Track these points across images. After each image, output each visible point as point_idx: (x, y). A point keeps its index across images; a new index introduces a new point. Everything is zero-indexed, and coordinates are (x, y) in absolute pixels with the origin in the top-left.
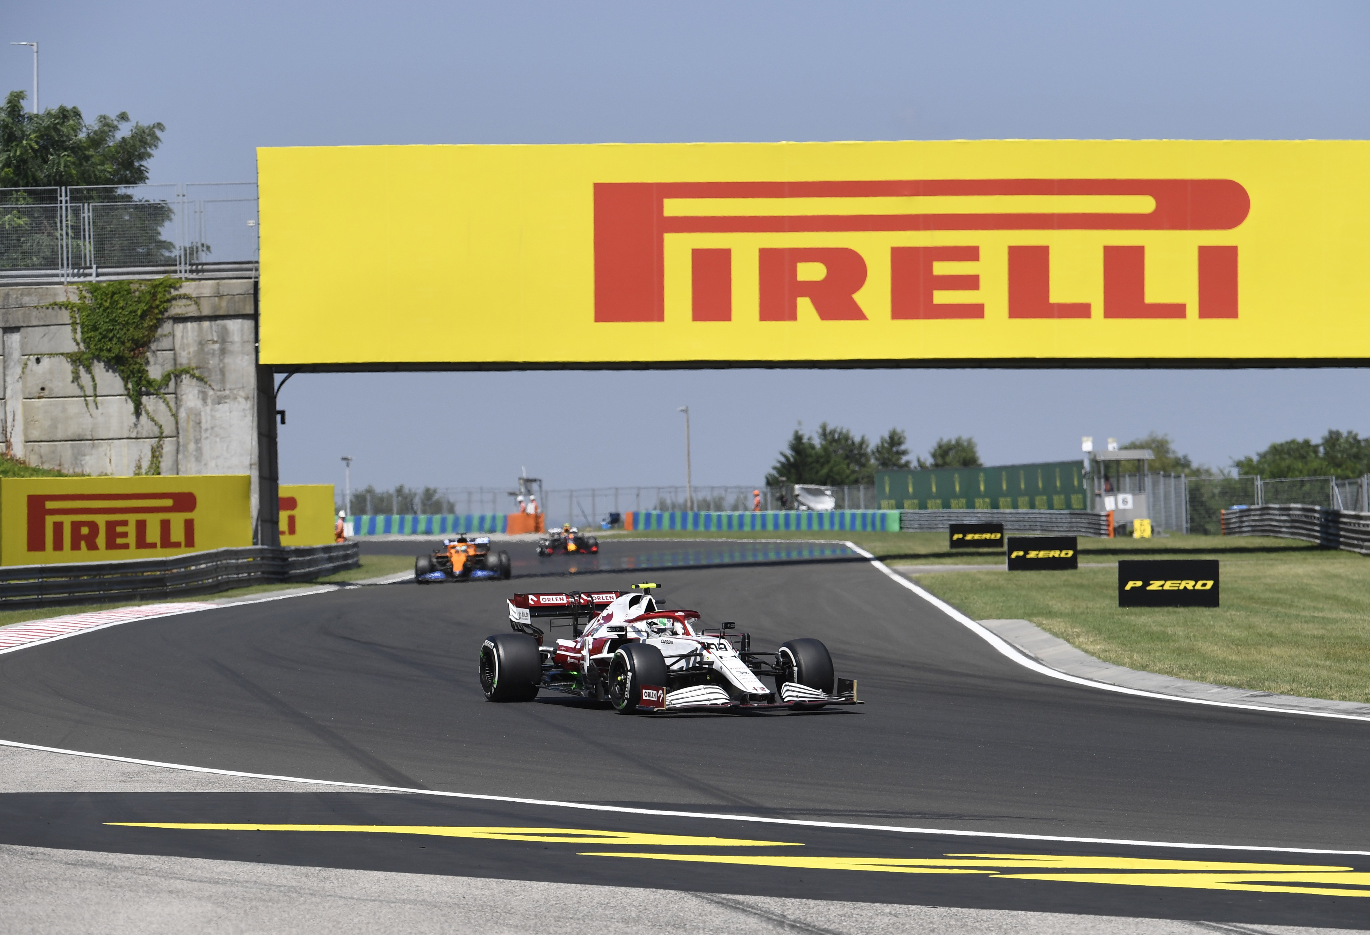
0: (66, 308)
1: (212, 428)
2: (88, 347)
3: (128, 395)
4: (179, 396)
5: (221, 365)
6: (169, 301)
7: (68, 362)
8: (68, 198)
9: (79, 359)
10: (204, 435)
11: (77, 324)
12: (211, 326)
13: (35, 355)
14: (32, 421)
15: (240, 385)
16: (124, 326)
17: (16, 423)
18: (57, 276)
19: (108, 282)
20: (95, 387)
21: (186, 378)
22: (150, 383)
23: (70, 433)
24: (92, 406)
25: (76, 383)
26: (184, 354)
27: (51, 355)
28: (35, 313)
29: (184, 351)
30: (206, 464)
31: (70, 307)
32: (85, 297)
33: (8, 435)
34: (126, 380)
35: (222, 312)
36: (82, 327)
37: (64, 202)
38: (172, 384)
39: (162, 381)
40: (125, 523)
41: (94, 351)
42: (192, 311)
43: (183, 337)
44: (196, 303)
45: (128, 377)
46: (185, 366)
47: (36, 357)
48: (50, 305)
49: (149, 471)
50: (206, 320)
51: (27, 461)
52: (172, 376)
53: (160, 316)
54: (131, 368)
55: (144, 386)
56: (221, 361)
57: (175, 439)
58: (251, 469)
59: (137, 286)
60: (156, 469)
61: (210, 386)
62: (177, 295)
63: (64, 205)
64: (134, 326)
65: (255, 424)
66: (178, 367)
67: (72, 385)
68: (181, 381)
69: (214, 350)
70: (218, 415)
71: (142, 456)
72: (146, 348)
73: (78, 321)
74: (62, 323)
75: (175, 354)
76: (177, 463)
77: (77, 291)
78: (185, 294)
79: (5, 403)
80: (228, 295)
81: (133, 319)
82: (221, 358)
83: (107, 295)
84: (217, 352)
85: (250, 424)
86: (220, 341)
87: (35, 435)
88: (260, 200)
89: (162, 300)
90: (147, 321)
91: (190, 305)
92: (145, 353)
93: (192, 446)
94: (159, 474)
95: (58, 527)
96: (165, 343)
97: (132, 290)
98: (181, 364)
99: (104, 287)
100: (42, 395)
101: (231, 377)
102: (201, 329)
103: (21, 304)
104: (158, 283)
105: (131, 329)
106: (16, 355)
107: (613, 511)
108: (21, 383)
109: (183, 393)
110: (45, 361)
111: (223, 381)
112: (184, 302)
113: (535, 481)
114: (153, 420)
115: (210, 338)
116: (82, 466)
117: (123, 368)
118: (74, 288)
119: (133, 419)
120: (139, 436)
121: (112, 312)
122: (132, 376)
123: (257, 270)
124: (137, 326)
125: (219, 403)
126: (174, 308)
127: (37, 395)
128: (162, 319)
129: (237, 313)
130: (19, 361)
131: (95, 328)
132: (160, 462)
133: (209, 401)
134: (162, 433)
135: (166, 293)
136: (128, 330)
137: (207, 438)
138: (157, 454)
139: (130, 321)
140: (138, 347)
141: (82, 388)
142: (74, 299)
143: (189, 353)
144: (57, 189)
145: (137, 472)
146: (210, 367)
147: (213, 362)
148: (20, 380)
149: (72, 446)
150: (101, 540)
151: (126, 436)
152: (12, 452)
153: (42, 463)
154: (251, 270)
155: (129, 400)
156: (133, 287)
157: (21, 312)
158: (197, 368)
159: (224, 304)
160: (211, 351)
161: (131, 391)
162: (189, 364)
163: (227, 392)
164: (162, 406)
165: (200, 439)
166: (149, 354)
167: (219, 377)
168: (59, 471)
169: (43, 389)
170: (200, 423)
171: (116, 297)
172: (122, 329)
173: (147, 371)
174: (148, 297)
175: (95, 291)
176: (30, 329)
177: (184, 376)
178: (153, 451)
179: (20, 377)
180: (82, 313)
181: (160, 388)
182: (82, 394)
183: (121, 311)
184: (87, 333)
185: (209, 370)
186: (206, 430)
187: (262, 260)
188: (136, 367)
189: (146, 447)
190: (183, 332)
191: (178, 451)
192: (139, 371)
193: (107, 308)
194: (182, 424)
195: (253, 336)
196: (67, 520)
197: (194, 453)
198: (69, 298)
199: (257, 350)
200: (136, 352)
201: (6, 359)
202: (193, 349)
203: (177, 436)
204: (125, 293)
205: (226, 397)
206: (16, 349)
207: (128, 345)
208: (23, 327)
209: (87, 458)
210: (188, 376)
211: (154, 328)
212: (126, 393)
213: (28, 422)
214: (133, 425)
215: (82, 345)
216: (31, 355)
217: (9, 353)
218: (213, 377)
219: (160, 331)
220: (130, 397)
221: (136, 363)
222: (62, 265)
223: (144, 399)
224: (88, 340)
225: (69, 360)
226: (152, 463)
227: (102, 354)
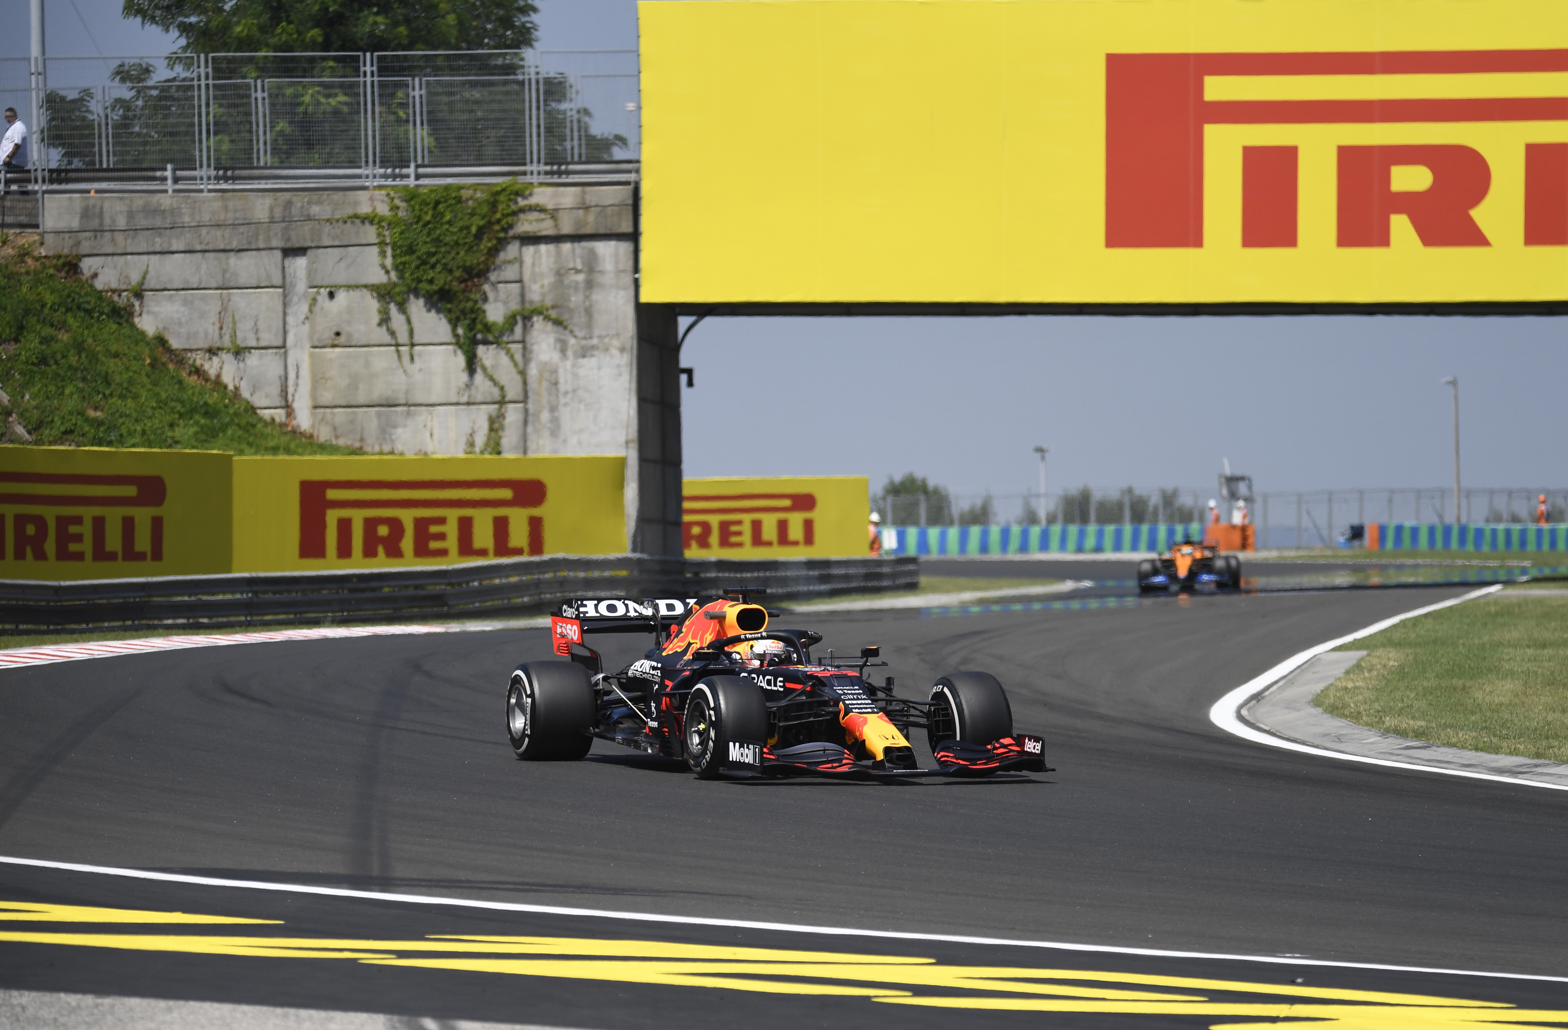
0: (371, 223)
1: (574, 391)
2: (401, 277)
3: (458, 344)
4: (528, 346)
5: (587, 303)
6: (515, 213)
7: (373, 297)
8: (375, 69)
9: (389, 293)
10: (563, 400)
11: (387, 244)
12: (573, 250)
13: (326, 287)
14: (322, 378)
15: (613, 332)
16: (452, 248)
17: (301, 381)
18: (359, 177)
19: (429, 188)
20: (411, 333)
21: (538, 321)
22: (488, 328)
23: (375, 396)
24: (406, 358)
25: (384, 328)
26: (536, 287)
27: (349, 287)
28: (327, 228)
29: (535, 282)
30: (565, 441)
31: (376, 220)
32: (398, 208)
33: (290, 398)
34: (454, 323)
35: (588, 230)
36: (393, 250)
37: (369, 74)
38: (518, 329)
39: (504, 324)
40: (442, 521)
41: (409, 282)
42: (546, 227)
43: (533, 264)
44: (553, 217)
45: (458, 319)
46: (537, 305)
47: (328, 290)
48: (349, 217)
49: (486, 449)
50: (565, 241)
51: (315, 434)
52: (519, 318)
53: (502, 235)
54: (461, 306)
55: (479, 331)
56: (587, 297)
57: (521, 405)
58: (627, 447)
59: (471, 192)
60: (494, 446)
61: (572, 332)
62: (526, 206)
63: (369, 79)
64: (466, 248)
65: (634, 385)
66: (527, 306)
67: (379, 329)
68: (532, 326)
69: (577, 283)
70: (582, 372)
71: (476, 429)
72: (482, 279)
73: (388, 241)
74: (364, 242)
75: (523, 288)
76: (524, 438)
77: (386, 199)
78: (538, 205)
79: (286, 354)
80: (596, 206)
81: (464, 238)
82: (587, 293)
83: (427, 204)
84: (582, 285)
85: (627, 385)
86: (585, 269)
87: (327, 397)
88: (643, 76)
89: (505, 212)
90: (484, 242)
91: (543, 220)
92: (482, 285)
93: (545, 416)
94: (499, 453)
95: (345, 526)
96: (510, 272)
97: (464, 199)
98: (531, 302)
99: (425, 194)
100: (336, 342)
101: (601, 320)
102: (559, 254)
103: (309, 215)
104: (499, 189)
105: (462, 253)
106: (301, 286)
107: (1356, 521)
108: (307, 325)
109: (533, 341)
110: (342, 296)
111: (589, 325)
112: (535, 215)
113: (1242, 479)
114: (492, 379)
115: (571, 265)
116: (392, 441)
117: (449, 306)
118: (383, 195)
119: (465, 377)
120: (472, 400)
121: (435, 228)
122: (462, 318)
123: (638, 171)
124: (471, 248)
125: (584, 356)
126: (522, 224)
127: (329, 342)
128: (505, 239)
129: (608, 232)
130: (305, 295)
131: (411, 250)
132: (500, 437)
133: (570, 353)
134: (504, 397)
135: (511, 204)
136: (458, 253)
137: (566, 405)
138: (496, 426)
139: (461, 242)
140: (471, 277)
141: (392, 333)
142: (383, 210)
143: (543, 286)
144: (359, 56)
145: (468, 450)
146: (572, 305)
147: (576, 299)
148: (306, 321)
149: (379, 415)
150: (407, 544)
151: (454, 400)
152: (294, 423)
153: (337, 437)
154: (629, 171)
155: (459, 352)
156: (465, 194)
157: (307, 227)
158: (554, 307)
159: (591, 218)
160: (573, 284)
161: (462, 340)
162: (543, 301)
163: (595, 341)
164: (505, 360)
165: (557, 406)
166: (486, 287)
167: (583, 320)
168: (361, 448)
169: (338, 334)
170: (556, 383)
171: (441, 207)
172: (449, 252)
173: (484, 312)
174: (485, 209)
175: (412, 199)
176: (321, 250)
177: (535, 319)
178: (492, 421)
179: (307, 318)
180: (393, 228)
181: (502, 334)
182: (393, 342)
183: (447, 226)
184: (401, 257)
185: (570, 311)
186: (566, 393)
187: (644, 158)
188: (469, 304)
189: (480, 417)
190: (534, 258)
191: (525, 423)
192: (472, 311)
193: (429, 223)
194: (533, 384)
195: (630, 264)
196: (358, 517)
197: (549, 425)
198: (375, 209)
199: (637, 283)
200: (469, 283)
201: (287, 292)
202: (548, 280)
203: (525, 400)
204: (454, 202)
205: (593, 348)
206: (301, 279)
207: (457, 274)
208: (310, 248)
209: (399, 431)
210: (541, 318)
211: (494, 252)
212: (453, 341)
213: (318, 380)
214: (463, 386)
215: (393, 275)
216: (321, 287)
217: (291, 283)
218: (575, 320)
219: (502, 256)
220: (460, 347)
221: (468, 300)
222: (367, 162)
223: (481, 350)
224: (401, 267)
225: (375, 295)
226: (489, 439)
227: (420, 285)
